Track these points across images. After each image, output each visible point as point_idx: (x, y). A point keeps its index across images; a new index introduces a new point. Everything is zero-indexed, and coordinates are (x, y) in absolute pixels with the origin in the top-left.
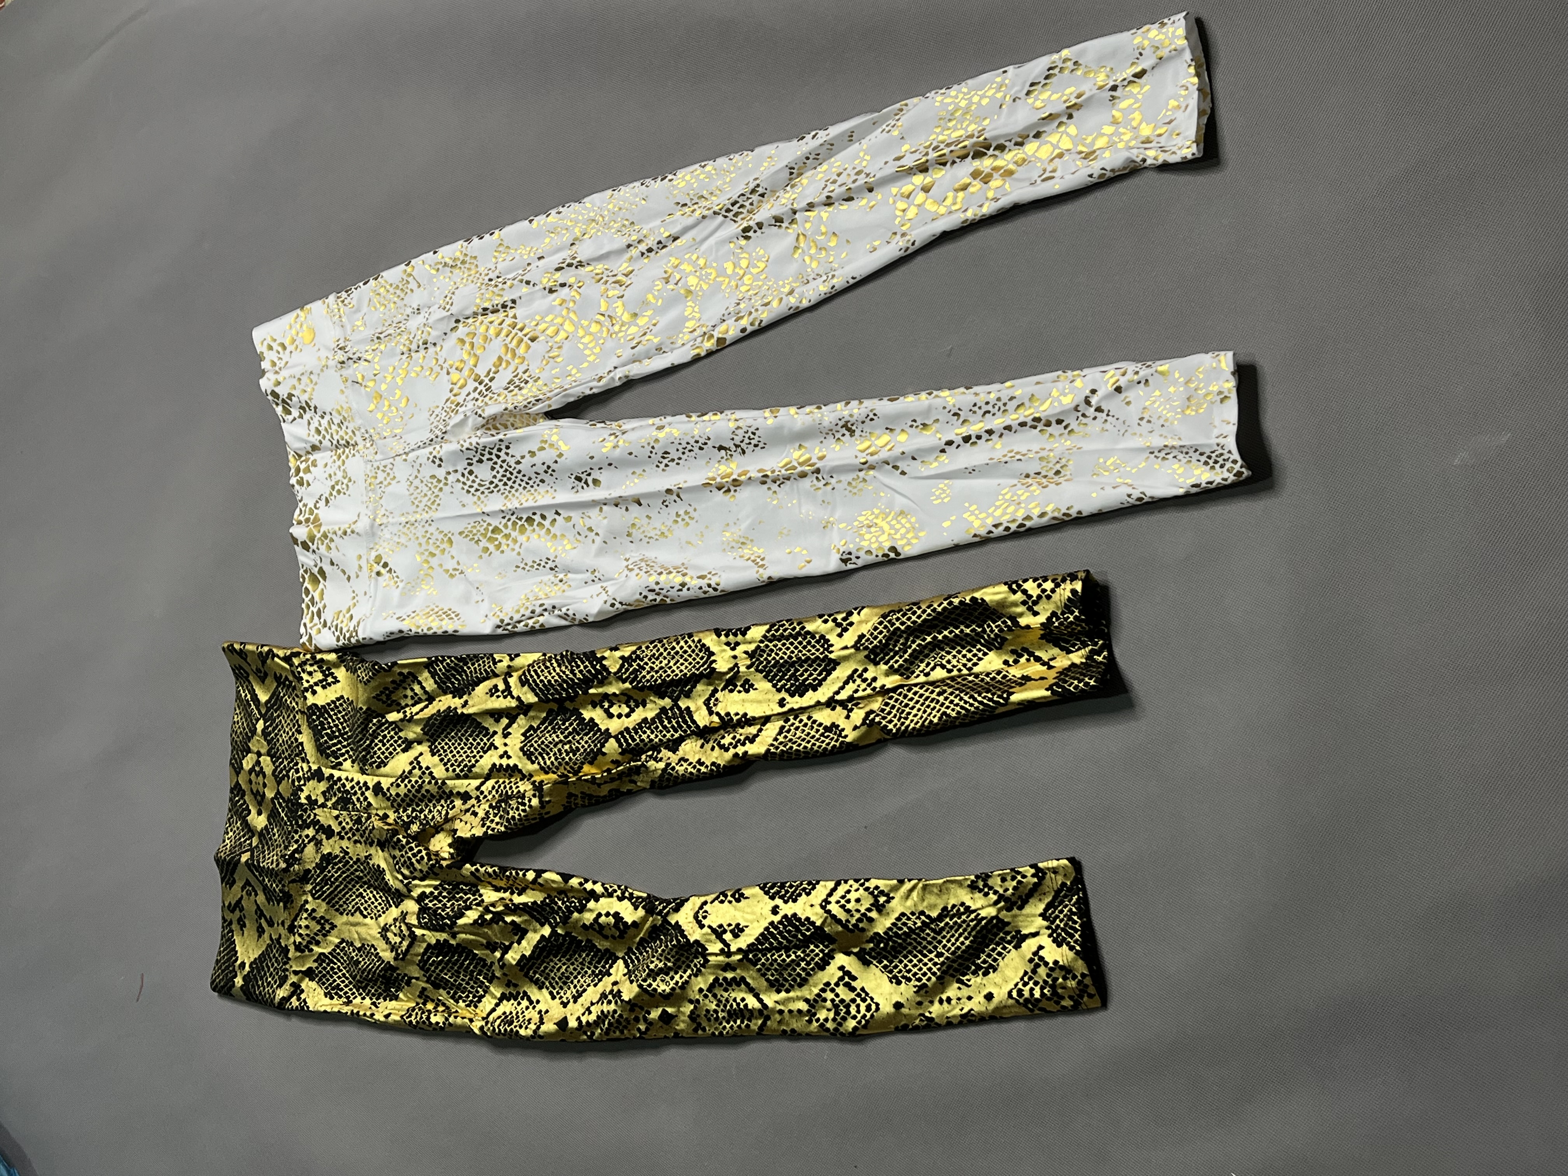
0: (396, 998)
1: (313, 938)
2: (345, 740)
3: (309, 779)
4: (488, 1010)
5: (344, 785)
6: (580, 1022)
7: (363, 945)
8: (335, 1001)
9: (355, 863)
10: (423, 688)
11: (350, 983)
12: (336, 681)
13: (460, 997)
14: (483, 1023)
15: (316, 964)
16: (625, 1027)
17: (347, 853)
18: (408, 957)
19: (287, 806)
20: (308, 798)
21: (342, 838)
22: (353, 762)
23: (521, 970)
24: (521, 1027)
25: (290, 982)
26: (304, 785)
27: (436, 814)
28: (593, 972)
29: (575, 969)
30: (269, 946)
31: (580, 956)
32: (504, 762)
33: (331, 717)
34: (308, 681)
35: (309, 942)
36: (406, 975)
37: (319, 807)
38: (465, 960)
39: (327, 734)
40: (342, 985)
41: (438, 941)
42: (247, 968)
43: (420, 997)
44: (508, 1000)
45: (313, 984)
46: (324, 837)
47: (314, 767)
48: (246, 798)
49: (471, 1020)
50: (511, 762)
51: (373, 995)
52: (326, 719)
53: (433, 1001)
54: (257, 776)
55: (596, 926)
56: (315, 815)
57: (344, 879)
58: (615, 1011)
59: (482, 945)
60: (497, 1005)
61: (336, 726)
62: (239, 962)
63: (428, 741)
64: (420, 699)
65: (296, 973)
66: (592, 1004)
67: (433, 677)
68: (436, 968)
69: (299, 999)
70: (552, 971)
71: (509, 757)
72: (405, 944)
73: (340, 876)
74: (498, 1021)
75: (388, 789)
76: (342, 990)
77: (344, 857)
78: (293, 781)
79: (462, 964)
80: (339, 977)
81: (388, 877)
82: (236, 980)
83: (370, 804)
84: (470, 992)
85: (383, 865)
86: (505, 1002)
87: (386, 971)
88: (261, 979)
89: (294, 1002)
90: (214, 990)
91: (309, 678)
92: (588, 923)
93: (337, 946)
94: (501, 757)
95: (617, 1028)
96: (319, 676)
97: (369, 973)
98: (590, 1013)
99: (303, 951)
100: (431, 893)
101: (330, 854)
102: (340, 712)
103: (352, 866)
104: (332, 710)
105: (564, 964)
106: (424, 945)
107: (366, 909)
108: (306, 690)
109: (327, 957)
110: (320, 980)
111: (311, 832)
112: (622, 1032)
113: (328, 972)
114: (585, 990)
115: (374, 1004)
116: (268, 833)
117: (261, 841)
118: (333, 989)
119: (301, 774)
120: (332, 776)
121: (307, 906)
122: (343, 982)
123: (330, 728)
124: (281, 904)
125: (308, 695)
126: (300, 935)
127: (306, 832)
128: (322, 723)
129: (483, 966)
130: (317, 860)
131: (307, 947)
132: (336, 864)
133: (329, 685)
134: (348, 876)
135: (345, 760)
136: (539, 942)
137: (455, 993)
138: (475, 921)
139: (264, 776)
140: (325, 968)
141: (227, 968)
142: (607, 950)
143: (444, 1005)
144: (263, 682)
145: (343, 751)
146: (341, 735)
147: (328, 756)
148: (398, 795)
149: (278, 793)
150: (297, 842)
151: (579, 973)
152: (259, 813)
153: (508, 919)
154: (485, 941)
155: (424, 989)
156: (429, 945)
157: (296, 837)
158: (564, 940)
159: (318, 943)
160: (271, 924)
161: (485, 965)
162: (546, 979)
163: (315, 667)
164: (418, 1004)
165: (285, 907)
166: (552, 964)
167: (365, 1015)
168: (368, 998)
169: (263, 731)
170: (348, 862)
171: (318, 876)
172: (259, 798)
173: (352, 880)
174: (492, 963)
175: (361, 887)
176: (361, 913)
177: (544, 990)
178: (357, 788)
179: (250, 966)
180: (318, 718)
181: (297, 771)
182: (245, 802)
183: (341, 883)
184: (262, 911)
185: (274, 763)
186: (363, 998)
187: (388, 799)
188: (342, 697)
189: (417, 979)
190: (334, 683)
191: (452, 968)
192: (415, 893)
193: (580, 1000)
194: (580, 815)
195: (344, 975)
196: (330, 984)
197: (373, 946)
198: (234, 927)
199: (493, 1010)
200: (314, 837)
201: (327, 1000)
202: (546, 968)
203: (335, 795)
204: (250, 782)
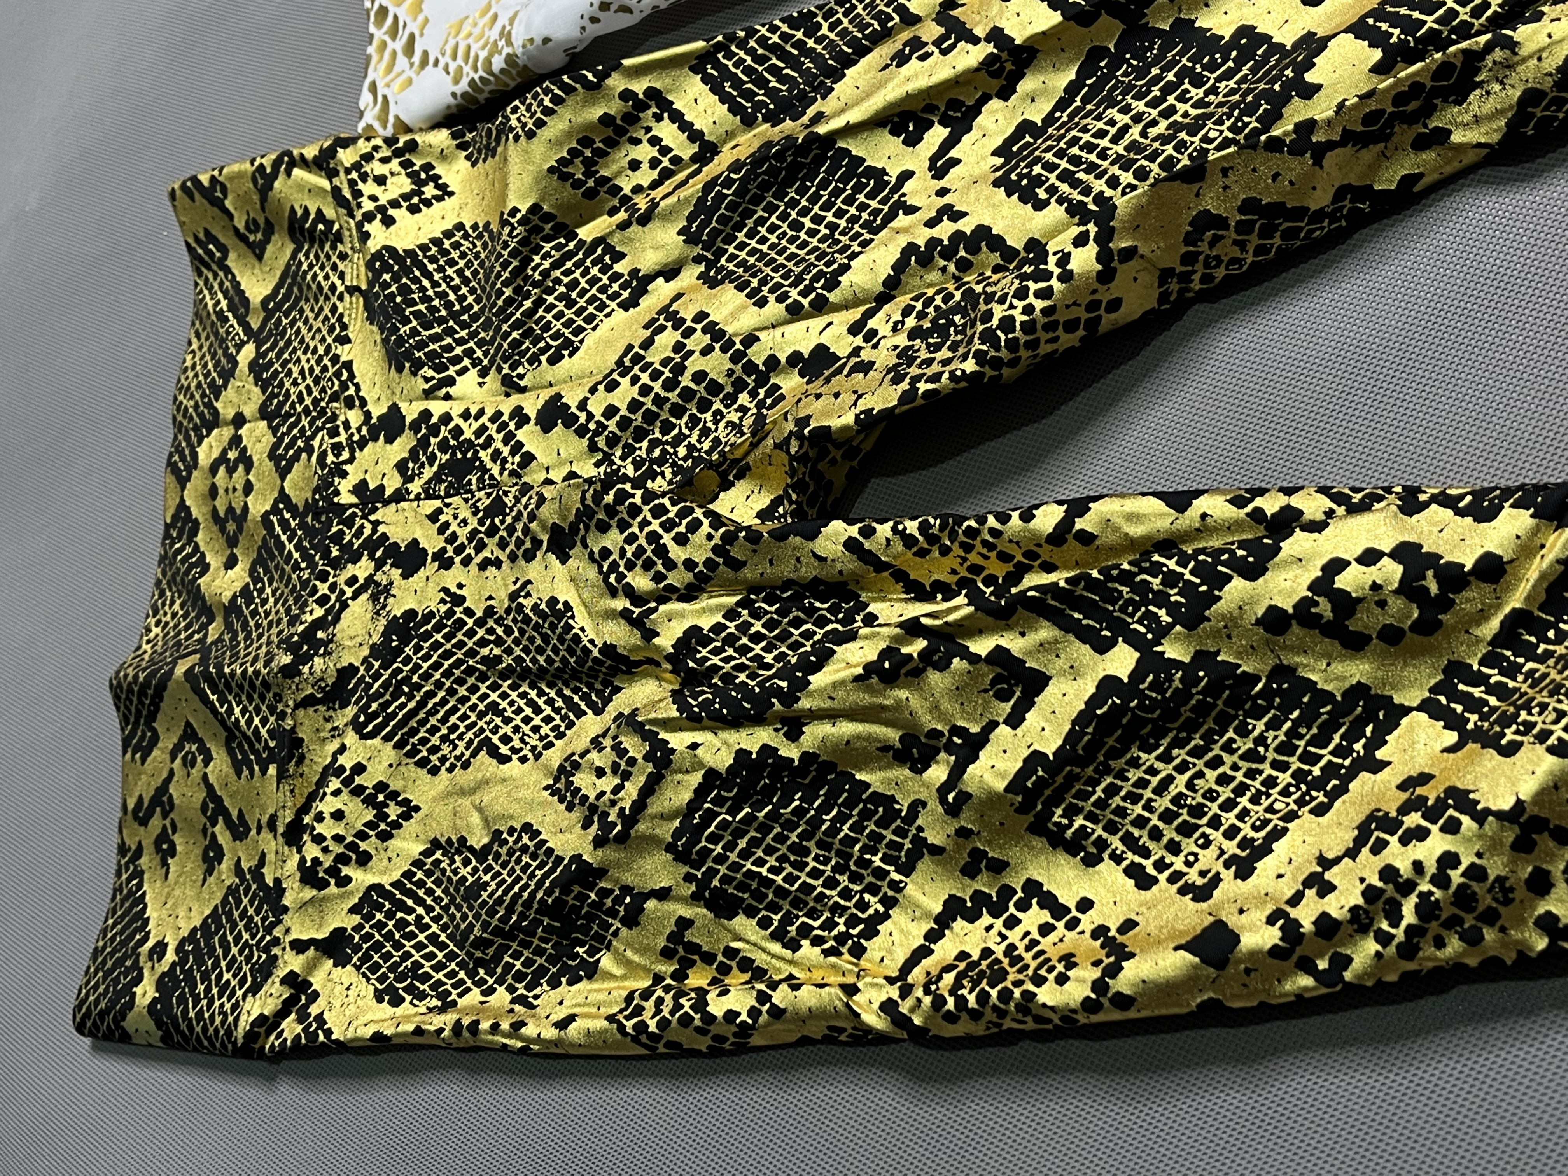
0: (591, 971)
1: (353, 847)
2: (464, 325)
3: (362, 444)
4: (901, 956)
5: (457, 431)
6: (1291, 929)
7: (497, 834)
8: (406, 1008)
9: (480, 623)
10: (685, 126)
11: (451, 957)
12: (445, 192)
13: (805, 931)
14: (894, 993)
15: (356, 919)
16: (1490, 917)
17: (459, 600)
18: (642, 827)
19: (302, 525)
20: (360, 488)
21: (446, 564)
22: (483, 373)
23: (1022, 809)
24: (1039, 981)
25: (281, 972)
26: (351, 460)
27: (722, 431)
28: (1299, 776)
29: (1223, 780)
30: (232, 891)
31: (1243, 732)
32: (945, 230)
33: (429, 276)
34: (373, 198)
35: (343, 859)
36: (626, 890)
37: (386, 503)
38: (825, 809)
39: (418, 315)
40: (427, 967)
41: (742, 754)
42: (170, 956)
43: (667, 954)
44: (972, 917)
45: (347, 974)
46: (396, 573)
47: (377, 410)
48: (200, 538)
49: (851, 990)
50: (966, 226)
51: (519, 977)
52: (416, 280)
53: (708, 958)
54: (231, 471)
55: (1324, 607)
56: (376, 524)
57: (447, 674)
58: (1448, 860)
59: (886, 748)
60: (933, 936)
61: (442, 295)
62: (150, 944)
63: (697, 260)
64: (676, 160)
65: (299, 946)
66: (1326, 863)
67: (716, 89)
68: (730, 847)
69: (303, 1017)
70: (1135, 798)
71: (957, 216)
72: (631, 791)
73: (436, 666)
74: (949, 978)
75: (583, 405)
76: (427, 977)
77: (450, 613)
78: (323, 455)
79: (817, 822)
80: (419, 947)
81: (581, 620)
82: (138, 990)
83: (528, 458)
84: (837, 909)
85: (566, 594)
86: (959, 924)
87: (566, 891)
88: (205, 977)
89: (291, 1027)
90: (80, 1028)
91: (376, 190)
92: (1288, 605)
93: (418, 864)
94: (931, 223)
95: (1452, 923)
96: (401, 184)
97: (510, 910)
98: (1326, 889)
99: (322, 885)
100: (718, 628)
101: (411, 614)
102: (452, 263)
103: (471, 634)
104: (433, 260)
105: (1182, 768)
106: (696, 779)
107: (506, 739)
108: (369, 217)
109: (389, 896)
110: (366, 958)
111: (363, 569)
112: (1473, 939)
113: (389, 936)
114: (1279, 834)
115: (521, 1000)
116: (250, 601)
117: (229, 626)
118: (400, 979)
119: (342, 438)
120: (426, 414)
121: (342, 760)
122: (430, 957)
123: (426, 299)
124: (272, 770)
125: (375, 228)
126: (319, 839)
127: (351, 570)
128: (404, 290)
129: (883, 823)
130: (376, 638)
131: (333, 871)
132: (427, 636)
133: (428, 203)
134: (458, 663)
135: (463, 371)
136: (1093, 702)
137: (788, 920)
138: (870, 669)
139: (249, 464)
140: (380, 926)
141: (120, 962)
142: (1359, 691)
143: (746, 965)
144: (260, 257)
145: (459, 350)
146: (454, 316)
147: (417, 366)
148: (611, 411)
149: (283, 497)
150: (322, 601)
151: (1241, 790)
152: (231, 563)
153: (981, 647)
154: (893, 735)
155: (684, 923)
156: (711, 774)
157: (323, 588)
158: (1190, 680)
159: (364, 859)
160: (239, 831)
161: (892, 815)
162: (1111, 828)
163: (395, 164)
164: (658, 979)
165: (281, 776)
166: (1134, 775)
167: (495, 1027)
168: (501, 990)
169: (253, 366)
170: (461, 623)
171: (377, 676)
172: (231, 527)
173: (470, 671)
174: (917, 805)
175: (494, 687)
176: (493, 752)
177: (1106, 866)
178: (493, 429)
179: (179, 949)
180: (396, 278)
181: (333, 433)
182: (197, 548)
183: (439, 685)
184: (218, 801)
185: (274, 430)
186: (491, 991)
187: (581, 432)
188: (460, 226)
189: (663, 894)
190: (439, 199)
191: (781, 839)
192: (666, 640)
193: (1266, 867)
194: (1206, 325)
195: (433, 939)
196: (393, 968)
197: (527, 827)
198: (144, 862)
199: (922, 953)
200: (370, 580)
201: (386, 1009)
202: (1112, 791)
203: (432, 459)
204: (213, 492)
